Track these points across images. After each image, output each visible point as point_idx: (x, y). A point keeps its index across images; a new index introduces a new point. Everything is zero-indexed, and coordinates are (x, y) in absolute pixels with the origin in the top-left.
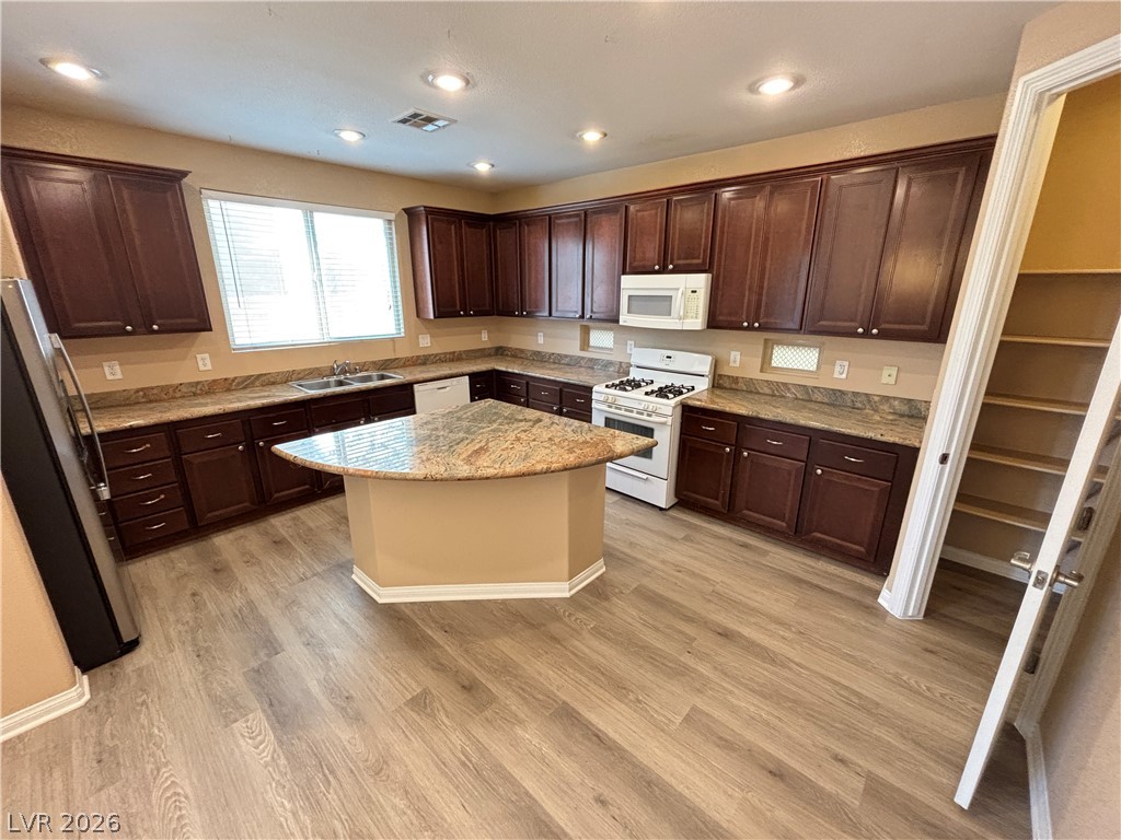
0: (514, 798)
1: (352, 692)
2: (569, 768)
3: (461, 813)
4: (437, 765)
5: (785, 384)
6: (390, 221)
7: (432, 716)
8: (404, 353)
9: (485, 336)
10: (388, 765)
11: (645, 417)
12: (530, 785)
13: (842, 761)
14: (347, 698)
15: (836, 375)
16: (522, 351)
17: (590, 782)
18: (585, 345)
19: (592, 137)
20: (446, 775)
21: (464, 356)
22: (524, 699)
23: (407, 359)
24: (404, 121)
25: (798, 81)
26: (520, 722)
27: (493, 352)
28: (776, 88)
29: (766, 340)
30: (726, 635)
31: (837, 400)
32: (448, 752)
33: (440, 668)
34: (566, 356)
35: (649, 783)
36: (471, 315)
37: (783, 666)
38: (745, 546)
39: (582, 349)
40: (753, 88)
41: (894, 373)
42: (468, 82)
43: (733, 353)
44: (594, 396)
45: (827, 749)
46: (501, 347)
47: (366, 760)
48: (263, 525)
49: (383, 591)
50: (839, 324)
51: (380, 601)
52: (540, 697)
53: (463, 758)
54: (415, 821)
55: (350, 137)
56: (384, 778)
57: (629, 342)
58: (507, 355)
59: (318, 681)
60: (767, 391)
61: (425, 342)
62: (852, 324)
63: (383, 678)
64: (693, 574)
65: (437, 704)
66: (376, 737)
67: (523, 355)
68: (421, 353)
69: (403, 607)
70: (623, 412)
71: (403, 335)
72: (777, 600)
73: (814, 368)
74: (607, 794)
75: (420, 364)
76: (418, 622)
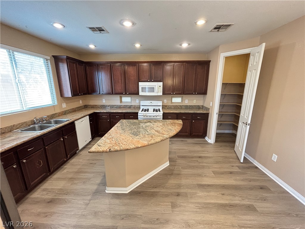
0: (214, 206)
1: (156, 218)
2: (212, 194)
3: (212, 216)
4: (196, 213)
5: (176, 106)
6: (47, 60)
7: (180, 206)
8: (58, 111)
9: (81, 102)
10: (188, 223)
11: (155, 117)
12: (212, 201)
13: (233, 166)
14: (157, 220)
15: (186, 102)
16: (96, 105)
17: (218, 193)
18: (121, 101)
19: (138, 46)
20: (200, 213)
21: (76, 110)
22: (190, 188)
23: (59, 113)
24: (90, 28)
25: (189, 44)
26: (196, 193)
27: (84, 107)
28: (185, 45)
29: (171, 97)
30: (200, 157)
31: (187, 107)
32: (194, 209)
33: (167, 196)
34: (115, 105)
35: (223, 186)
36: (82, 95)
37: (212, 158)
38: (182, 141)
39: (120, 103)
40: (181, 45)
41: (195, 101)
42: (133, 24)
43: (165, 100)
44: (139, 114)
45: (230, 166)
46: (86, 105)
47: (183, 227)
48: (29, 200)
49: (128, 188)
50: (190, 92)
51: (127, 192)
52: (192, 186)
53: (198, 207)
54: (209, 226)
55: (58, 26)
56: (192, 225)
57: (137, 100)
58: (89, 108)
59: (142, 223)
60: (173, 107)
61: (64, 105)
62: (192, 92)
63: (158, 208)
64: (182, 149)
65: (178, 203)
66: (178, 220)
67: (97, 107)
68: (64, 110)
69: (136, 190)
70: (148, 117)
71: (56, 104)
72: (198, 148)
73: (181, 102)
74: (223, 192)
75: (64, 115)
76: (145, 190)
